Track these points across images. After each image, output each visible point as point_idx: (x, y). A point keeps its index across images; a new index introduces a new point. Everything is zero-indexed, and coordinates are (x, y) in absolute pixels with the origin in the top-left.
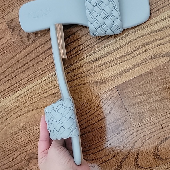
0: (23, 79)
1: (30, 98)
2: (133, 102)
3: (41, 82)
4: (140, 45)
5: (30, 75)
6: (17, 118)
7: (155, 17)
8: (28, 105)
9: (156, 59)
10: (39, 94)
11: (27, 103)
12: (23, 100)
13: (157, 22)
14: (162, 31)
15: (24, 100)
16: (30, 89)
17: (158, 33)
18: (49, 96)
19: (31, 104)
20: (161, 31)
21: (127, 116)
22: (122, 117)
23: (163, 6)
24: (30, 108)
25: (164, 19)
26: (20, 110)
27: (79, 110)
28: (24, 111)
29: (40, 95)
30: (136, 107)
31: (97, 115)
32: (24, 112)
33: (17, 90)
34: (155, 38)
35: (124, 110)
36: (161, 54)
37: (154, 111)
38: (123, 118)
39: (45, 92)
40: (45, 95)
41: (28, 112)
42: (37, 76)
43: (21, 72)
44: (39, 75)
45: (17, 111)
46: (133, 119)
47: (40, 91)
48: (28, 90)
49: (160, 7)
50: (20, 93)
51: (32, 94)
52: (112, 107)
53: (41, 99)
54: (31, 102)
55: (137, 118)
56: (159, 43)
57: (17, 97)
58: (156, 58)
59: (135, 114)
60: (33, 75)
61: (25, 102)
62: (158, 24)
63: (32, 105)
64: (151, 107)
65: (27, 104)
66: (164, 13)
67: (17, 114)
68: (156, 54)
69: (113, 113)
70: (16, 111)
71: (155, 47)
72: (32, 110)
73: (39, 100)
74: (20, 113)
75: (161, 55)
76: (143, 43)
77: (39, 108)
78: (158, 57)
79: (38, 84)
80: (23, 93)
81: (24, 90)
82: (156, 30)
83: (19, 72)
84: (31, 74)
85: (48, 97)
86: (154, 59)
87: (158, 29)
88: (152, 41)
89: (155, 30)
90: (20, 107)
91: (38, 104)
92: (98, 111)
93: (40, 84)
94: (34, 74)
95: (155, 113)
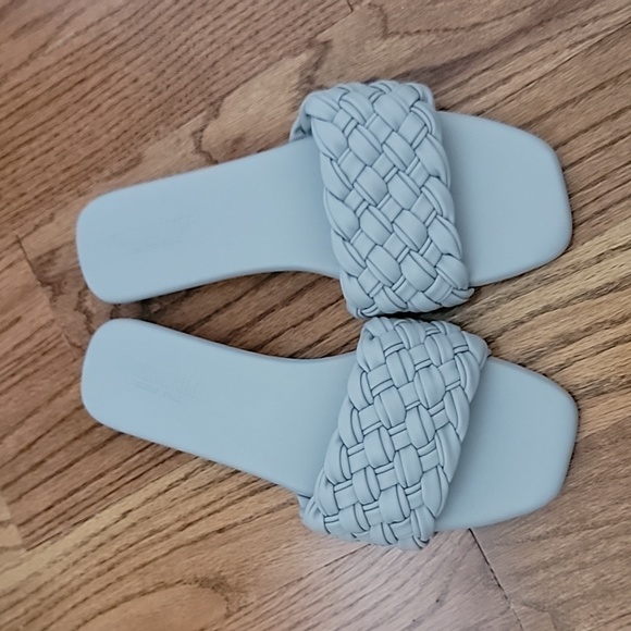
0: (101, 476)
1: (131, 546)
2: (527, 562)
3: (171, 486)
4: (540, 342)
5: (129, 458)
6: (86, 622)
7: (591, 239)
8: (126, 572)
9: (606, 396)
10: (165, 531)
11: (122, 566)
12: (105, 553)
13: (600, 258)
14: (622, 289)
15: (107, 555)
16: (130, 511)
17: (604, 298)
18: (204, 537)
19: (136, 569)
20: (616, 289)
21: (505, 616)
22: (485, 621)
23: (619, 198)
24: (134, 585)
25: (624, 246)
26: (96, 593)
27: (320, 591)
28: (112, 596)
29: (168, 536)
30: (539, 578)
31: (391, 613)
32: (112, 602)
33: (81, 517)
34: (595, 317)
35: (491, 591)
36: (623, 377)
37: (609, 597)
38: (491, 623)
39: (189, 525)
40: (190, 534)
41: (127, 599)
42: (153, 463)
43: (95, 449)
44: (161, 458)
45: (82, 597)
46: (531, 625)
47: (168, 518)
48: (124, 515)
49: (606, 201)
50: (91, 526)
51: (140, 531)
52: (445, 579)
53: (175, 549)
54: (137, 561)
55: (546, 622)
56: (612, 337)
57: (84, 543)
58: (603, 393)
59: (538, 606)
60: (138, 459)
61: (113, 561)
62: (603, 263)
63: (140, 574)
64: (595, 580)
65: (122, 569)
66: (624, 223)
67: (85, 610)
68: (604, 378)
69: (452, 602)
70: (79, 596)
71: (598, 353)
72: (143, 593)
73: (167, 554)
74: (96, 604)
75: (624, 380)
76: (552, 335)
77: (165, 586)
78: (613, 390)
79: (160, 494)
80: (104, 529)
81: (106, 517)
82: (600, 288)
83: (86, 449)
84: (132, 456)
85: (200, 544)
86: (598, 395)
87: (604, 282)
88: (586, 330)
89: (594, 287)
90: (95, 581)
91: (163, 569)
92: (396, 597)
93: (166, 491)
94: (143, 453)
95: (614, 604)
